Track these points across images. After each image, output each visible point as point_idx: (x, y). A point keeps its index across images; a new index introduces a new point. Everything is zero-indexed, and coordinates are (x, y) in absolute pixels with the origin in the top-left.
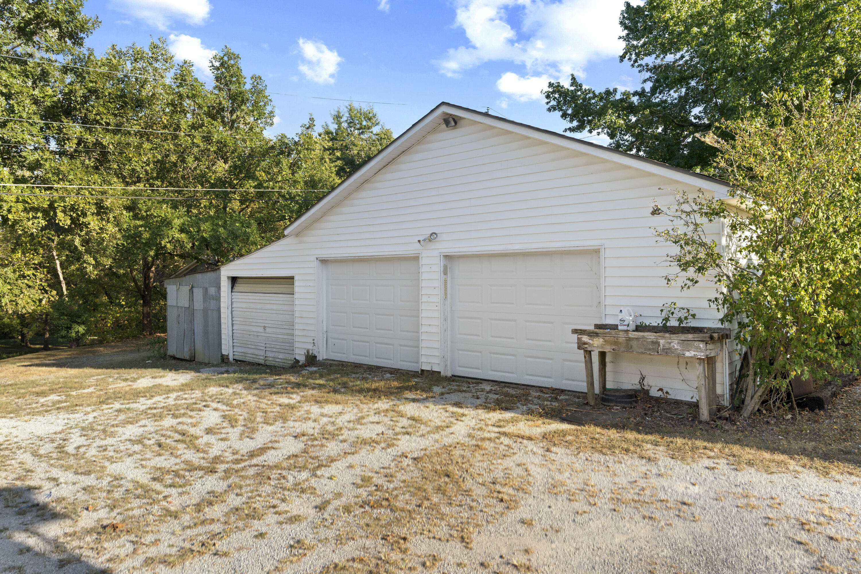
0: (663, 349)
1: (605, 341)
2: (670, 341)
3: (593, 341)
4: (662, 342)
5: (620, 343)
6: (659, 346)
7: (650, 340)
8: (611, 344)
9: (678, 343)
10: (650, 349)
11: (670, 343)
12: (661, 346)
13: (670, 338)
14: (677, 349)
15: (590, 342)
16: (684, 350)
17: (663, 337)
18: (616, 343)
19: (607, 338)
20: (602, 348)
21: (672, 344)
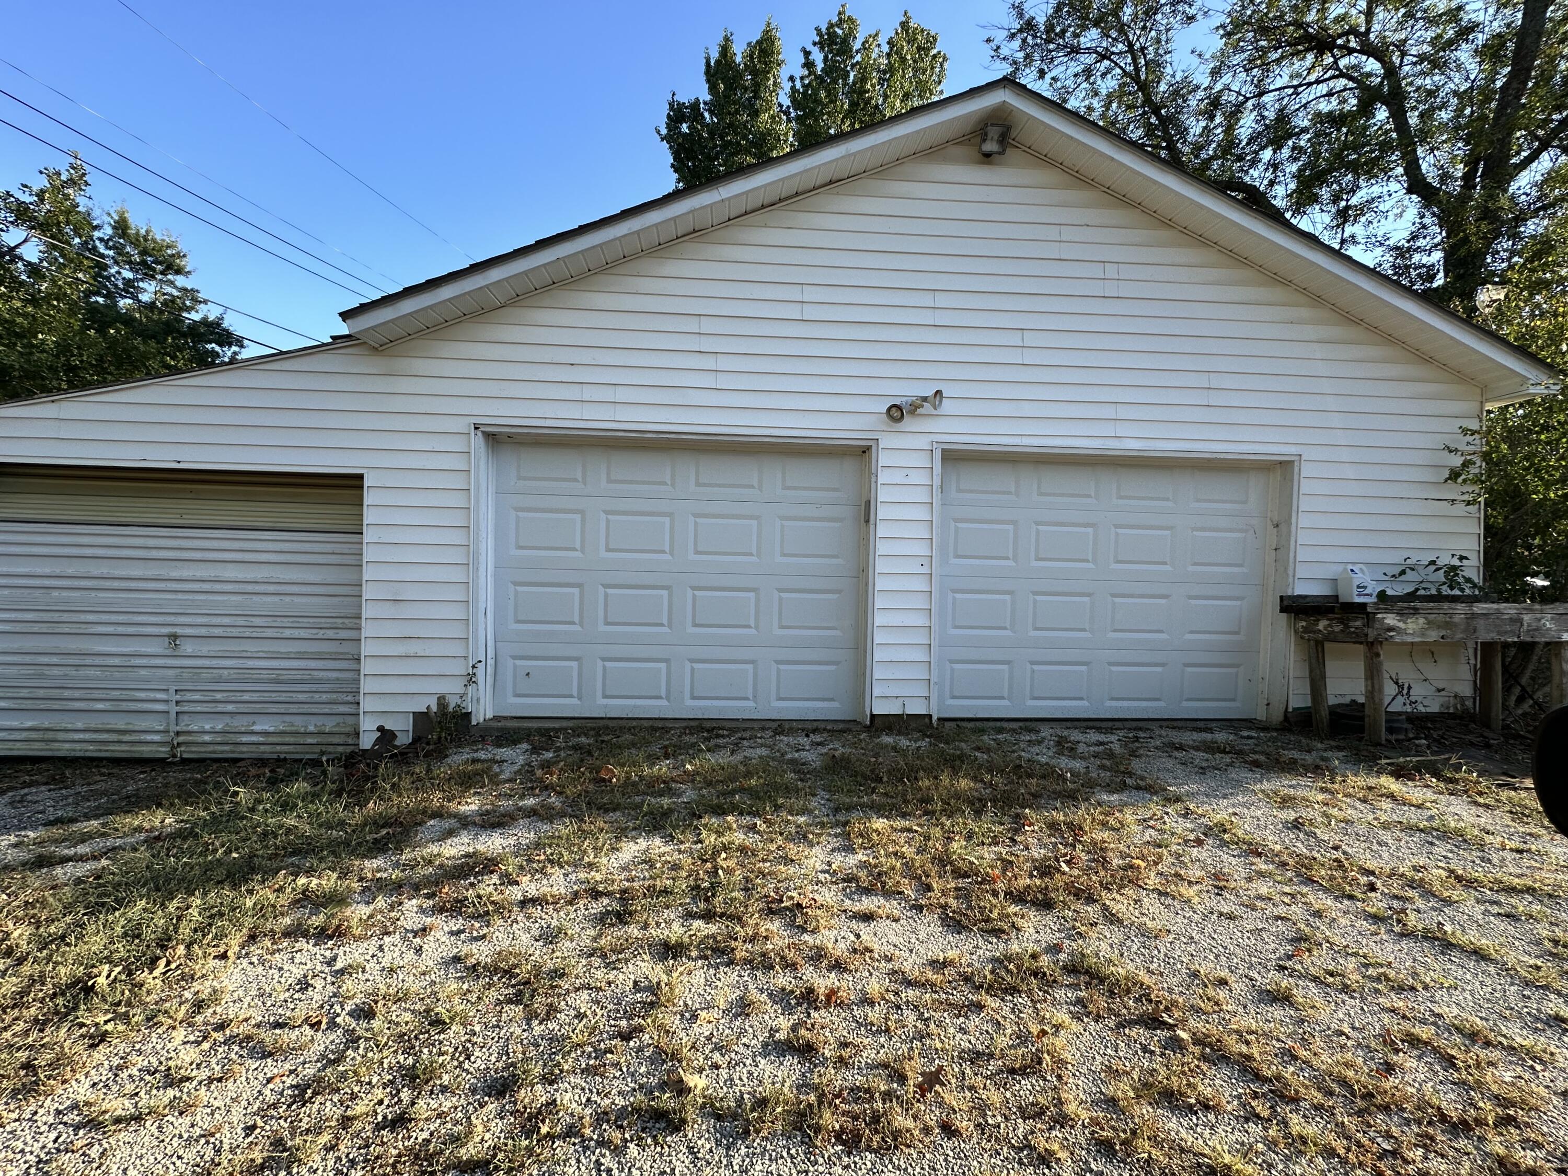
0: (1529, 631)
1: (1429, 623)
2: (1538, 616)
3: (1405, 623)
4: (1526, 618)
5: (1455, 625)
6: (1522, 625)
7: (1506, 617)
8: (1439, 627)
9: (1552, 619)
10: (1506, 632)
11: (1539, 620)
12: (1525, 627)
13: (1542, 612)
14: (1550, 629)
15: (1401, 625)
16: (1560, 631)
17: (1530, 610)
18: (1448, 625)
19: (1431, 617)
20: (1423, 635)
21: (1543, 621)
